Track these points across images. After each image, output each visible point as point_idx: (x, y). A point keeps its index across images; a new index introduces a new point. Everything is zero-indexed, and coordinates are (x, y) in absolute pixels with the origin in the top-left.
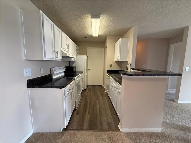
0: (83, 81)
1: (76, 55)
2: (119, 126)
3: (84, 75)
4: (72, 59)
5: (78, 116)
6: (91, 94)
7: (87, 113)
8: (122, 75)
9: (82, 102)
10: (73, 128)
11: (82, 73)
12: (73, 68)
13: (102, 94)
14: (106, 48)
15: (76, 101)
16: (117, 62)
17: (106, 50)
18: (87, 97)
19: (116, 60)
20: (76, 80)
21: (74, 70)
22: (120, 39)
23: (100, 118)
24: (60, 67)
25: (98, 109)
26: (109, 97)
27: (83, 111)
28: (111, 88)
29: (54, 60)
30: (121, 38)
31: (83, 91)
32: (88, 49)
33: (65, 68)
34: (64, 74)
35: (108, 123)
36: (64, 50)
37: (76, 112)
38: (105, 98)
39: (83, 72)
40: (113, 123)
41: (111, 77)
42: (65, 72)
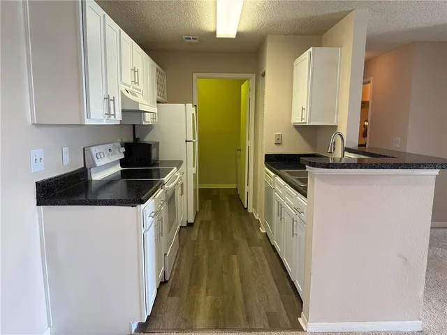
0: (182, 193)
1: (158, 102)
2: (300, 319)
3: (185, 174)
4: (148, 119)
5: (175, 299)
6: (212, 237)
7: (203, 290)
8: (308, 168)
9: (183, 261)
10: (164, 326)
11: (179, 164)
12: (148, 147)
13: (248, 239)
14: (264, 75)
15: (165, 254)
16: (300, 128)
17: (264, 83)
18: (198, 245)
19: (297, 119)
20: (166, 186)
21: (154, 156)
22: (311, 49)
23: (245, 302)
24: (110, 146)
25: (237, 280)
26: (273, 247)
27: (190, 286)
28: (280, 214)
29: (104, 123)
30: (313, 46)
31: (181, 227)
32: (198, 78)
33: (123, 150)
34: (118, 168)
35: (267, 314)
36: (127, 88)
37: (167, 289)
38: (260, 248)
39: (181, 162)
40: (284, 314)
41: (278, 178)
42: (123, 162)
